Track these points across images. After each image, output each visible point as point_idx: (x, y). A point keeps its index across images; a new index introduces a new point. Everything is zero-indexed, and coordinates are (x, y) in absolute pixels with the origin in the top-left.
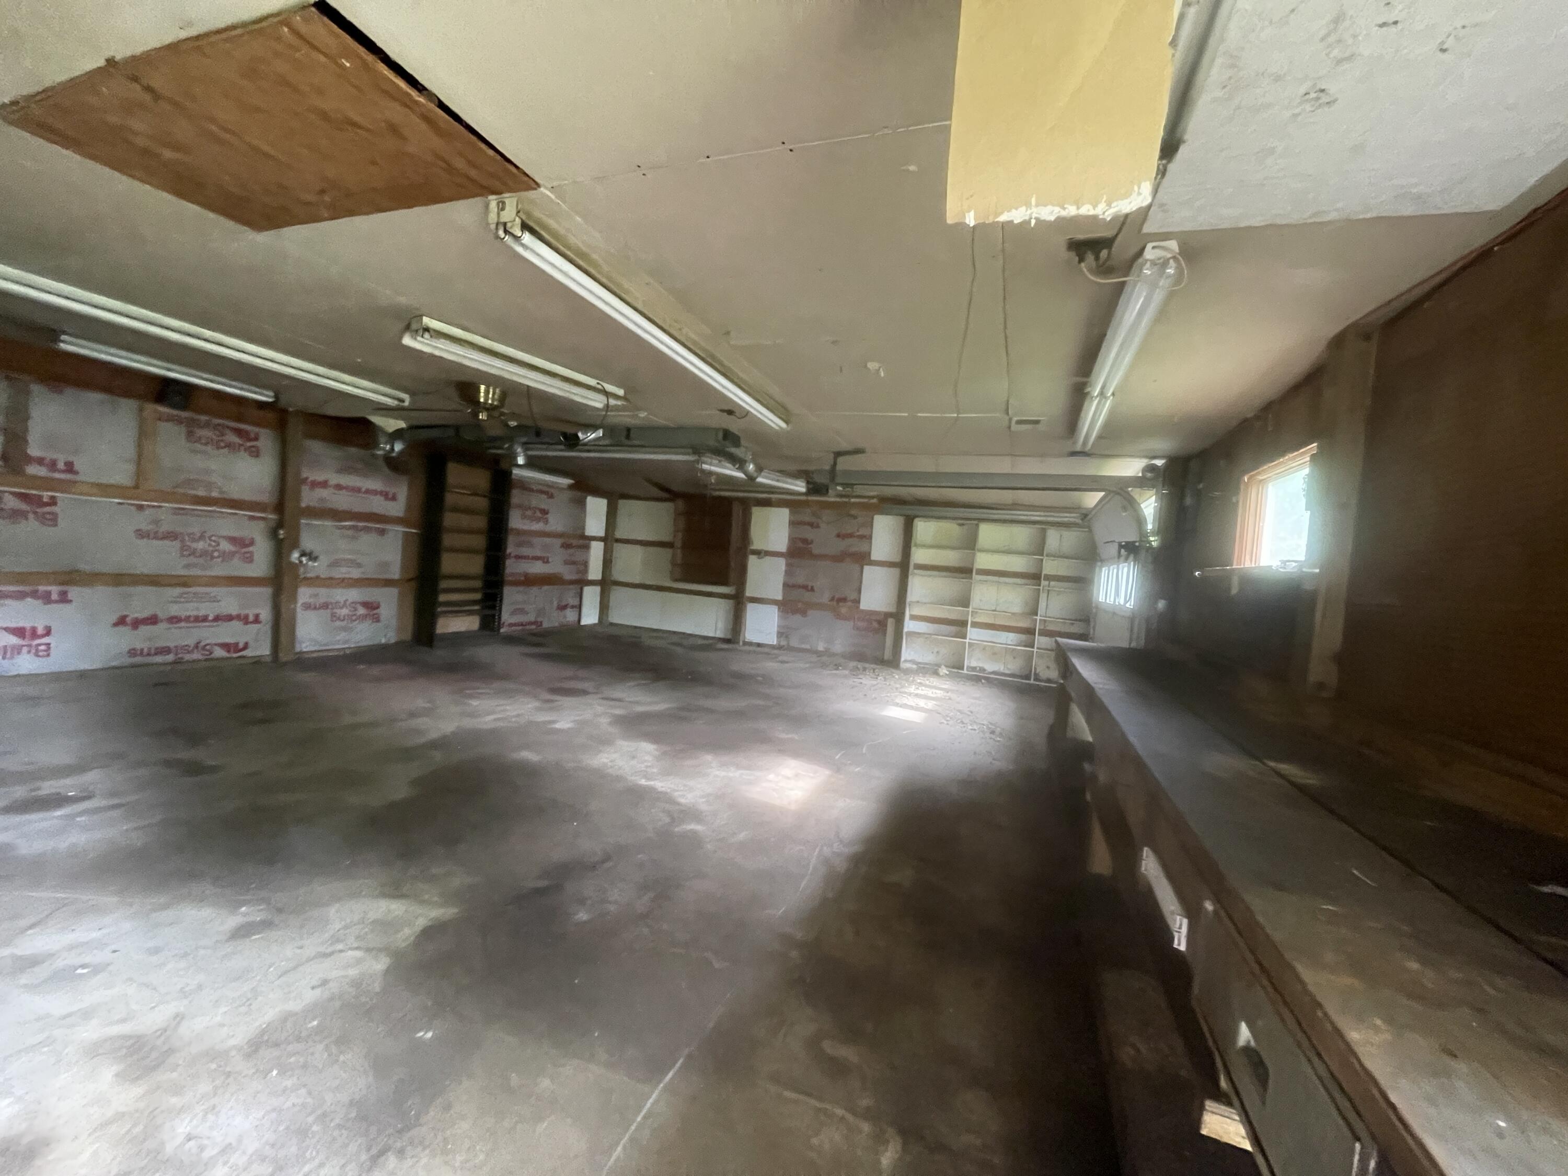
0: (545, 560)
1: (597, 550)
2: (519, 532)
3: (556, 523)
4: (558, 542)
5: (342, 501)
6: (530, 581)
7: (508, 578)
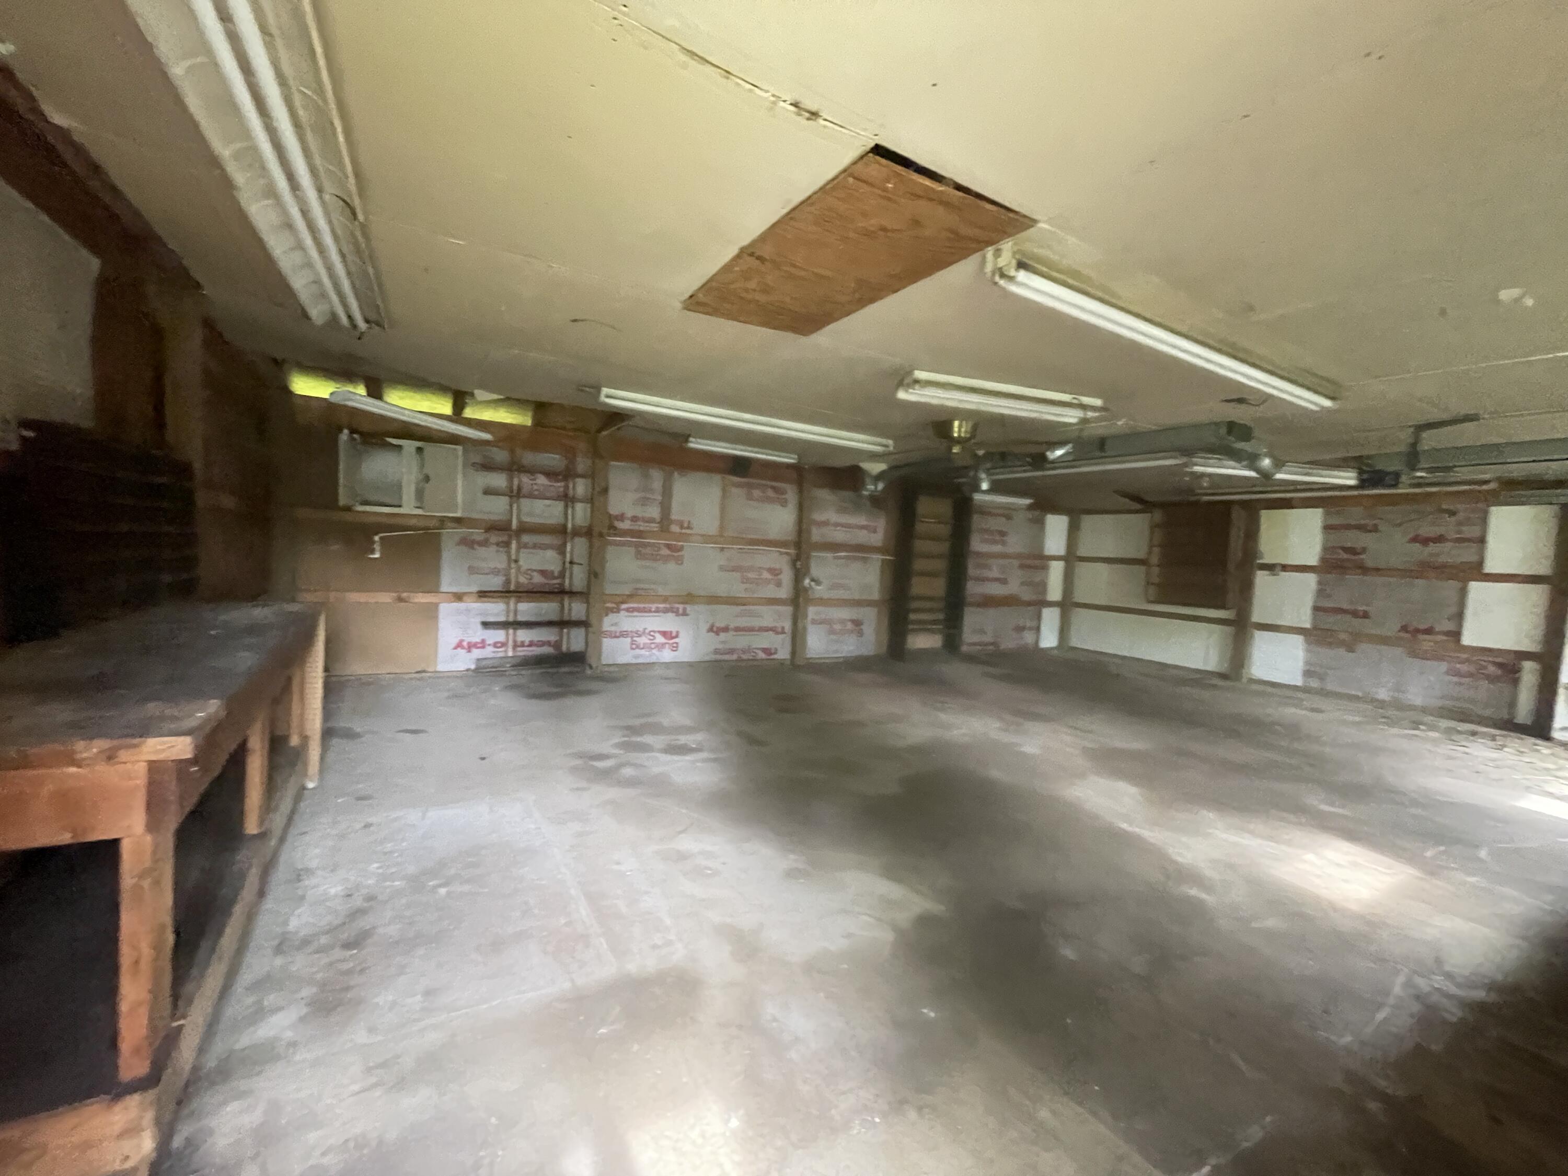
0: (1003, 581)
1: (1056, 570)
2: (979, 554)
3: (1016, 543)
4: (1016, 563)
5: (839, 536)
6: (989, 602)
7: (969, 599)
